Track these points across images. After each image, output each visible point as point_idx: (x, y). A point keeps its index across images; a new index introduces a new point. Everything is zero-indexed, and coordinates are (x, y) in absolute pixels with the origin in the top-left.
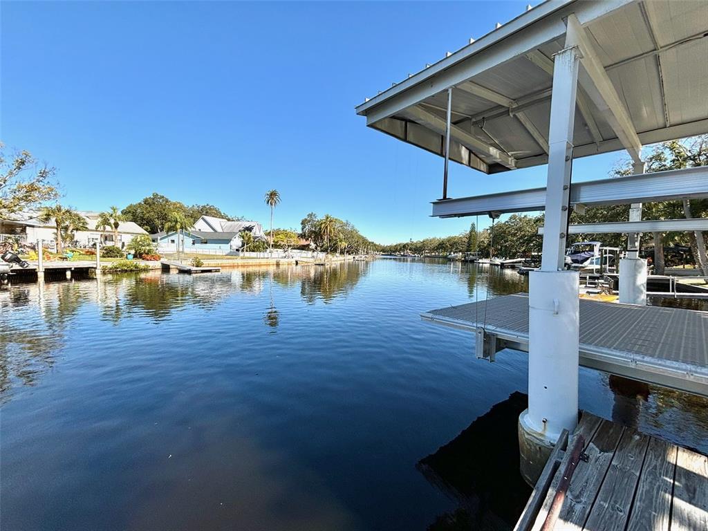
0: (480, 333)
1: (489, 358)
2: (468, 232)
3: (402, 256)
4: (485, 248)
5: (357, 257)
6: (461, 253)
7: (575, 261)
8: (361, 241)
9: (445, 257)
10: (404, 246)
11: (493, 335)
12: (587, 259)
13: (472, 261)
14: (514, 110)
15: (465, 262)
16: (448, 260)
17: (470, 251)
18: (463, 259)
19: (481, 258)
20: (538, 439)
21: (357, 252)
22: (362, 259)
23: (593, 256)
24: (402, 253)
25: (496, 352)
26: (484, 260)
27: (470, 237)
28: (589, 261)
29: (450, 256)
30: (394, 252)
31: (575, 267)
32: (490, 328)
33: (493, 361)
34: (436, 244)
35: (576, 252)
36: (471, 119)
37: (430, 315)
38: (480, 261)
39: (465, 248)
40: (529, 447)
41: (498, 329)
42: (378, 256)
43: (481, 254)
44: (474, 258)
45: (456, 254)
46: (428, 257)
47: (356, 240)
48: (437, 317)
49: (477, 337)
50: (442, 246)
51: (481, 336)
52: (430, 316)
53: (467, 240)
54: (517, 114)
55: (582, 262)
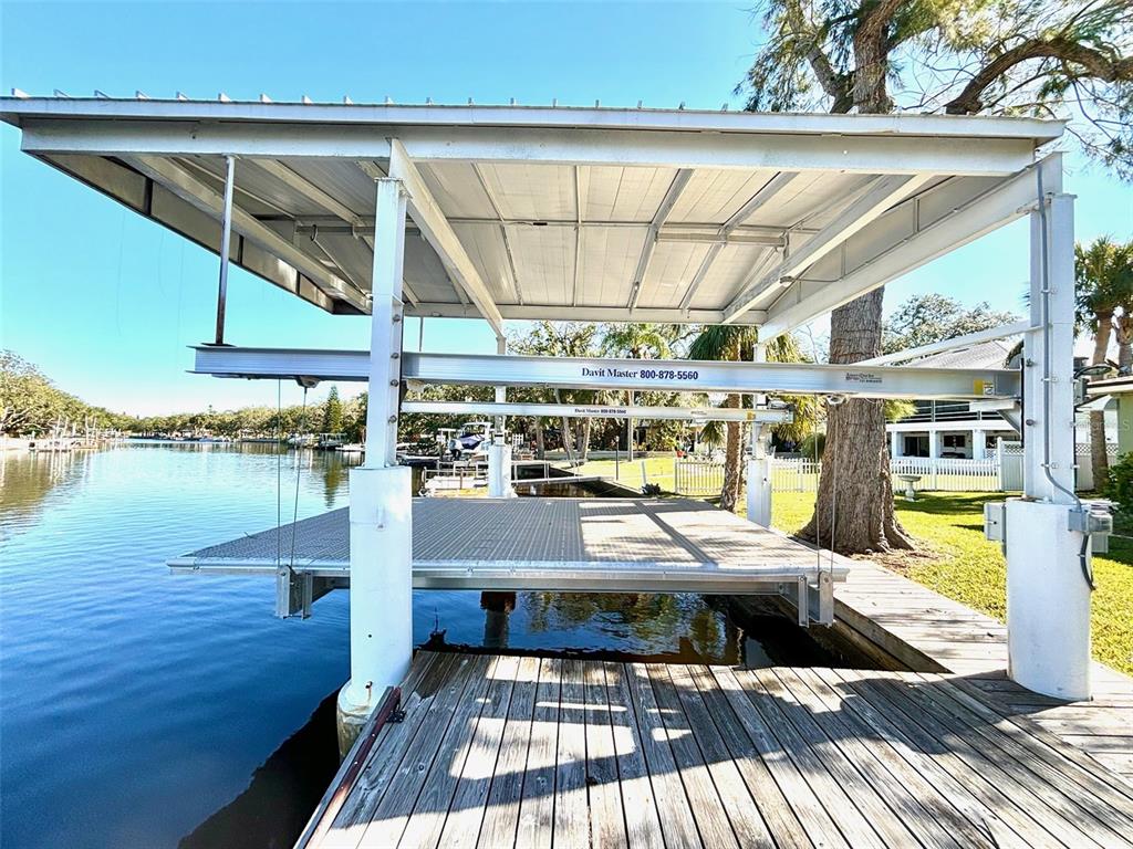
0: (284, 575)
1: (301, 613)
2: (326, 401)
3: (187, 439)
4: (354, 426)
5: (41, 443)
6: (312, 435)
7: (466, 446)
8: (59, 405)
9: (284, 442)
10: (193, 420)
11: (308, 573)
12: (478, 443)
13: (332, 449)
14: (358, 230)
15: (319, 450)
16: (289, 447)
17: (329, 431)
18: (316, 445)
19: (347, 444)
20: (358, 717)
21: (44, 429)
22: (61, 448)
23: (484, 439)
24: (189, 435)
25: (313, 601)
26: (351, 447)
27: (328, 410)
28: (480, 446)
29: (292, 440)
30: (166, 431)
31: (466, 454)
32: (303, 563)
33: (308, 616)
34: (267, 416)
35: (468, 435)
36: (294, 220)
37: (191, 561)
38: (346, 447)
39: (320, 425)
40: (347, 736)
41: (316, 563)
42: (117, 441)
43: (348, 437)
44: (336, 442)
45: (304, 437)
46: (249, 441)
47: (43, 402)
48: (206, 561)
49: (279, 583)
50: (275, 422)
51: (286, 581)
52: (192, 563)
53: (323, 413)
54: (365, 237)
55: (473, 447)
